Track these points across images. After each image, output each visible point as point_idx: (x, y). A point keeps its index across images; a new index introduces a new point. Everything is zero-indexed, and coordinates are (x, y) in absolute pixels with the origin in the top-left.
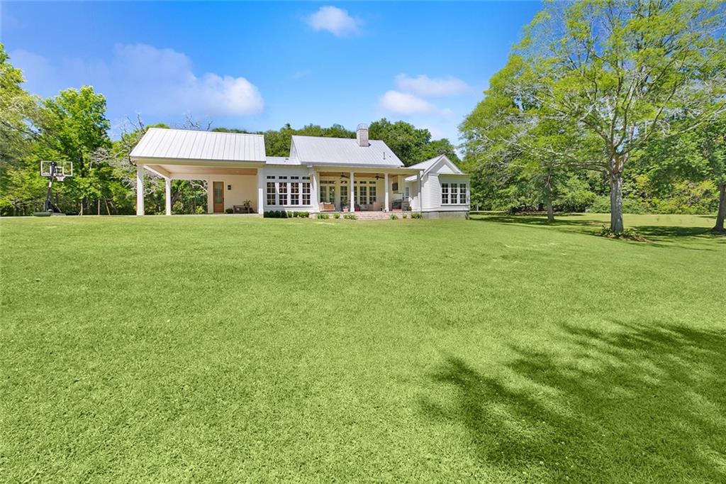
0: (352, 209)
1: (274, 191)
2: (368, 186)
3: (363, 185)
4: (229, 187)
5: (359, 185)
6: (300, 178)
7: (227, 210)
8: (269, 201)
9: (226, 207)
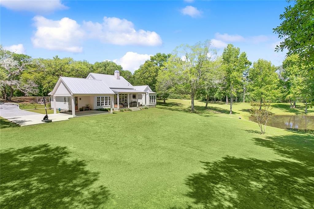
0: (129, 106)
1: (99, 100)
2: (125, 96)
3: (123, 96)
4: (80, 99)
7: (80, 109)
8: (98, 104)
9: (79, 107)
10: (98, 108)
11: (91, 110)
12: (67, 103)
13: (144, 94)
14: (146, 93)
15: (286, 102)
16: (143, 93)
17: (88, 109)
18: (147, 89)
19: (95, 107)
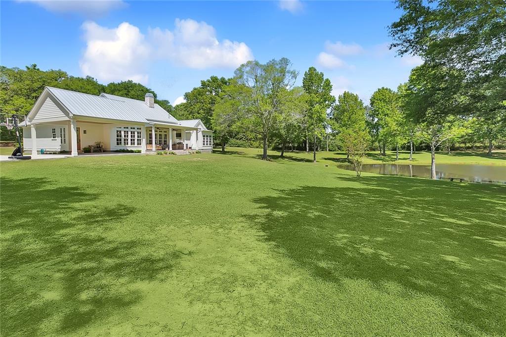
0: (171, 148)
1: (121, 136)
2: (163, 134)
3: (160, 133)
4: (85, 132)
5: (158, 133)
6: (129, 128)
7: (84, 149)
8: (119, 142)
9: (82, 147)
10: (119, 149)
11: (105, 151)
12: (59, 139)
13: (195, 131)
14: (197, 129)
15: (374, 150)
16: (193, 129)
17: (100, 150)
18: (199, 124)
19: (113, 146)
